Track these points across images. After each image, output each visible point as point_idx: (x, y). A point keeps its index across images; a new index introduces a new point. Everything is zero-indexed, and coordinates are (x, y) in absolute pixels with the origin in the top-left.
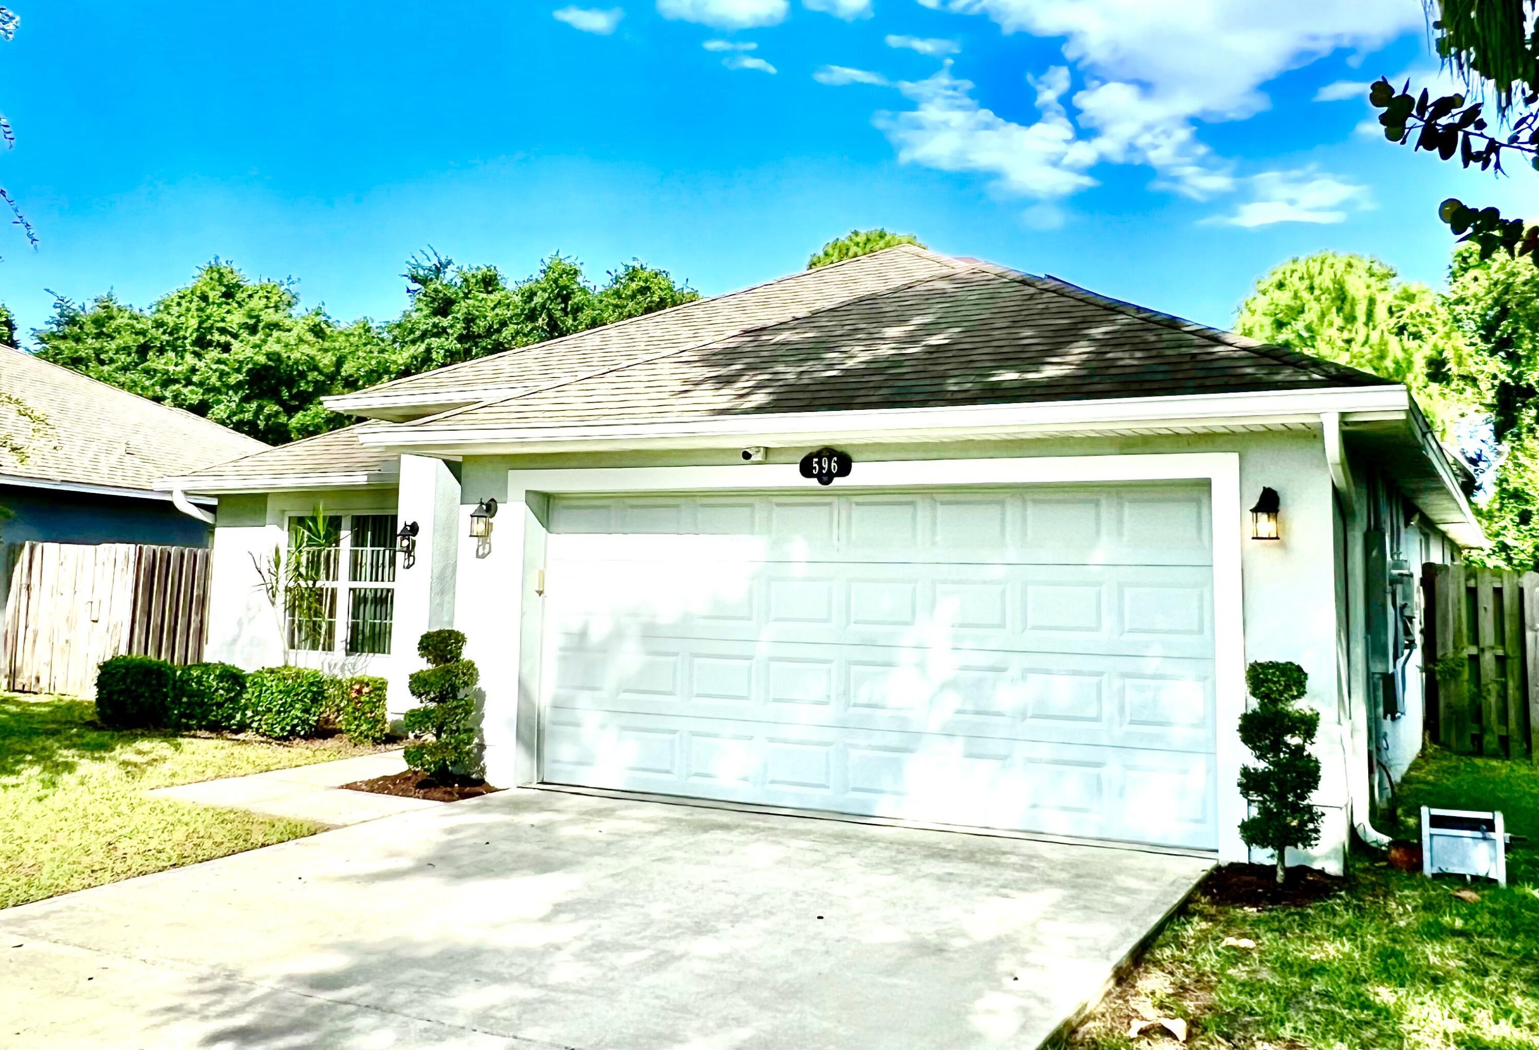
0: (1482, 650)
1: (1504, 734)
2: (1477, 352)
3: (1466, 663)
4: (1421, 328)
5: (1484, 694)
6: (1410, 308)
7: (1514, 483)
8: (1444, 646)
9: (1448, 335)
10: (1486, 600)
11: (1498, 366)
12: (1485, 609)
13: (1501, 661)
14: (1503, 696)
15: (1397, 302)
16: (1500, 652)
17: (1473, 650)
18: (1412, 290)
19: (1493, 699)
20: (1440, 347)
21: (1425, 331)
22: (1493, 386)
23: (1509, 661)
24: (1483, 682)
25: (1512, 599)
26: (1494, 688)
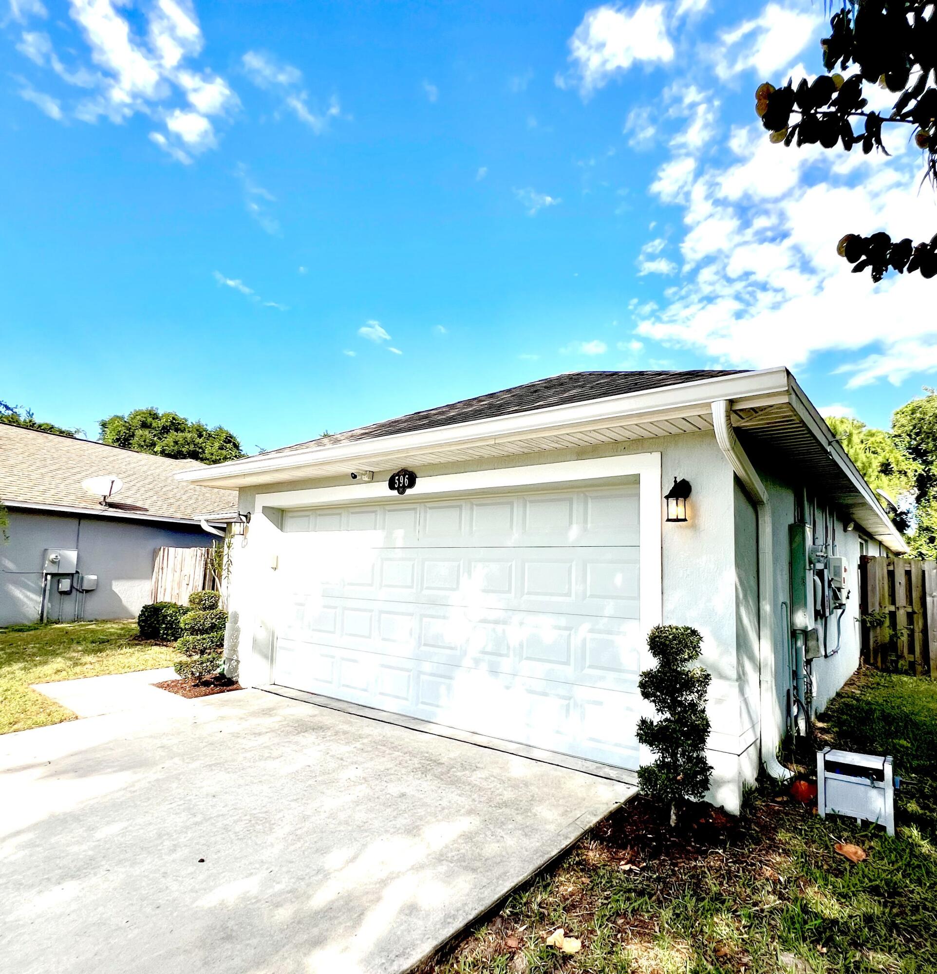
0: (898, 608)
1: (912, 660)
2: (906, 459)
3: (887, 616)
4: (877, 449)
5: (899, 635)
6: (872, 439)
7: (926, 523)
8: (873, 605)
9: (891, 451)
10: (900, 578)
11: (917, 467)
12: (900, 583)
13: (910, 616)
14: (911, 636)
15: (865, 437)
16: (910, 610)
17: (892, 608)
18: (874, 431)
19: (905, 639)
20: (887, 458)
21: (879, 450)
22: (915, 476)
23: (915, 616)
24: (898, 628)
25: (917, 578)
26: (905, 632)
